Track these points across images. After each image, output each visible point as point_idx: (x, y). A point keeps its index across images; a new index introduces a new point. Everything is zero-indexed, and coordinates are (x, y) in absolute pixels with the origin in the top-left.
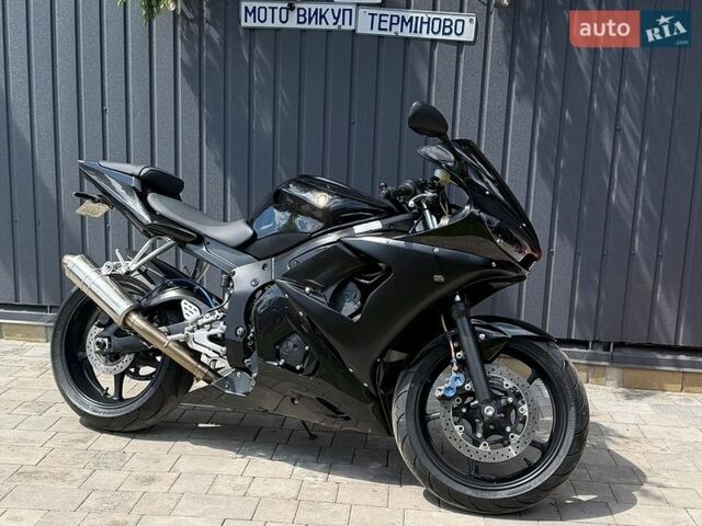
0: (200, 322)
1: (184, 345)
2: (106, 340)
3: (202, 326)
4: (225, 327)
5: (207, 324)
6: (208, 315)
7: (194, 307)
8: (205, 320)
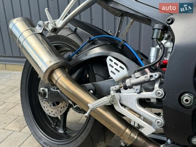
0: (128, 82)
1: (110, 108)
2: (46, 90)
3: (131, 87)
4: (161, 91)
5: (136, 84)
6: (138, 74)
7: (120, 64)
8: (134, 81)
